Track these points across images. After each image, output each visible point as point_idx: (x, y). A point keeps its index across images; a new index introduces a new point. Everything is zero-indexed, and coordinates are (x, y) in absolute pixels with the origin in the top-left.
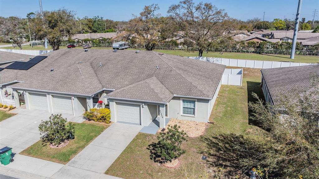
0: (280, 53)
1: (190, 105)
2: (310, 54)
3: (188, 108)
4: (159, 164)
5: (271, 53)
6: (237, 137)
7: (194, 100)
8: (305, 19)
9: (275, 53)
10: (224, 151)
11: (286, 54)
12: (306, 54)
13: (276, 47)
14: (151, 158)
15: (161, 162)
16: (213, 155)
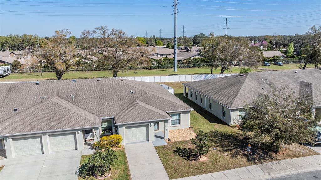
0: (164, 67)
1: (176, 118)
2: (183, 67)
3: (174, 120)
4: (195, 161)
5: (157, 68)
6: (215, 132)
7: (180, 113)
8: (155, 36)
9: (160, 68)
10: (220, 142)
11: (168, 68)
12: (181, 67)
13: (160, 63)
14: (186, 160)
15: (195, 160)
16: (217, 146)
